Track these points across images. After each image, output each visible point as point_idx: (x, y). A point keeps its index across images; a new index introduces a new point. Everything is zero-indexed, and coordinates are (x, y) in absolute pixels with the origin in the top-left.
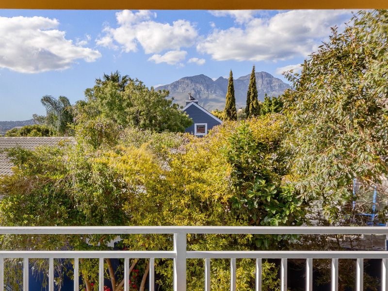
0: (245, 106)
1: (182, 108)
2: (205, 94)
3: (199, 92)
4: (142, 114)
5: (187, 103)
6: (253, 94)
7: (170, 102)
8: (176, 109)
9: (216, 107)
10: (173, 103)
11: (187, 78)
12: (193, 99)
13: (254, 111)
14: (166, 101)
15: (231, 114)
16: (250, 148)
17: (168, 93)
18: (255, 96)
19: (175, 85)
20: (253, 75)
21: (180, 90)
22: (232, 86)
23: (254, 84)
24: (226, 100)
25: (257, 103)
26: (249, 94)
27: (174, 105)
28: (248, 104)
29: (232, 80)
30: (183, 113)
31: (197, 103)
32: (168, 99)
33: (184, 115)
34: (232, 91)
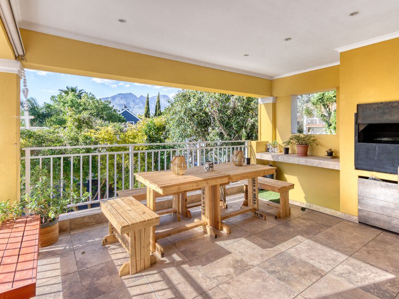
0: (154, 112)
1: (119, 111)
2: (132, 104)
3: (129, 103)
4: (94, 114)
5: (123, 110)
6: (158, 107)
7: (112, 108)
8: (116, 112)
9: (138, 111)
10: (114, 108)
11: (121, 94)
12: (126, 107)
13: (158, 114)
14: (109, 107)
15: (147, 115)
16: (154, 129)
17: (110, 102)
18: (159, 108)
19: (114, 98)
20: (159, 97)
21: (117, 101)
22: (148, 102)
23: (159, 101)
24: (145, 109)
25: (160, 112)
26: (156, 107)
27: (114, 110)
28: (156, 112)
29: (148, 98)
30: (120, 115)
31: (128, 109)
32: (110, 106)
33: (121, 116)
34: (148, 104)
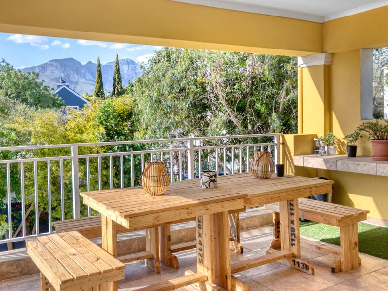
0: (111, 89)
1: (53, 89)
2: (74, 77)
3: (69, 76)
4: (11, 96)
5: (59, 86)
6: (118, 80)
7: (42, 84)
8: (47, 90)
9: (85, 89)
10: (44, 85)
11: (56, 61)
12: (64, 82)
13: (118, 92)
14: (36, 83)
15: (100, 93)
16: (114, 117)
17: (38, 75)
18: (120, 81)
19: (44, 67)
20: (117, 63)
21: (48, 72)
22: (100, 71)
23: (118, 70)
24: (96, 84)
25: (122, 88)
26: (115, 79)
27: (45, 87)
28: (114, 88)
29: (99, 65)
30: (55, 95)
31: (68, 86)
32: (39, 81)
33: (56, 97)
34: (100, 76)
